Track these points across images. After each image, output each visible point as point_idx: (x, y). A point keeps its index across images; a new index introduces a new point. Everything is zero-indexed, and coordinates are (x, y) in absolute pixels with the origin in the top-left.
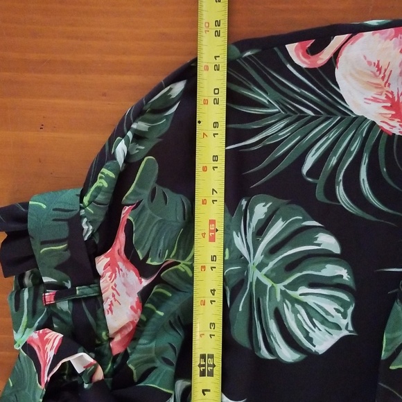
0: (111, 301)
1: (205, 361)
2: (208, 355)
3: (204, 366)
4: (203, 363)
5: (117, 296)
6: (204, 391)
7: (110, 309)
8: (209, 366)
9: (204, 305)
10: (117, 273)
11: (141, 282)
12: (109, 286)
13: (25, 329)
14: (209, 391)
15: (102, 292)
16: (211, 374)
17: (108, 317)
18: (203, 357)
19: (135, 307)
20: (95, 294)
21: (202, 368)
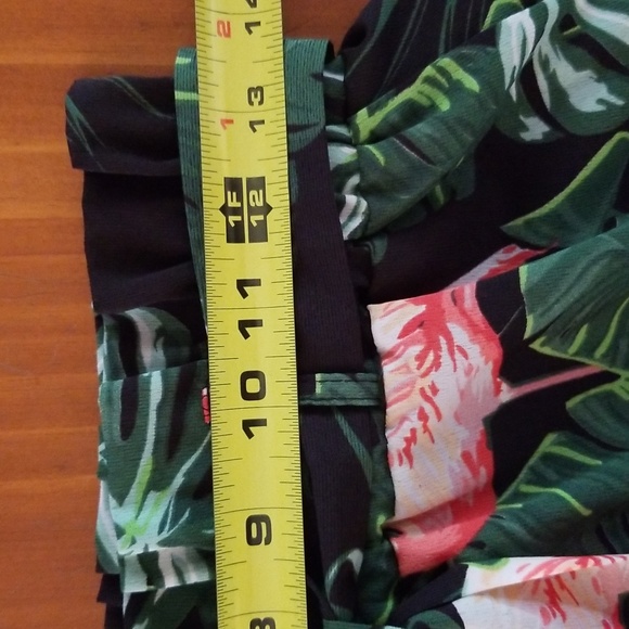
0: (413, 431)
1: (240, 199)
2: (249, 180)
3: (237, 211)
4: (233, 204)
5: (432, 422)
6: (242, 285)
7: (407, 451)
8: (252, 211)
9: (228, 35)
10: (444, 353)
11: (498, 391)
12: (412, 384)
13: (146, 493)
14: (256, 283)
15: (389, 399)
16: (260, 234)
17: (400, 473)
18: (233, 185)
19: (475, 456)
20: (366, 403)
21: (232, 219)
